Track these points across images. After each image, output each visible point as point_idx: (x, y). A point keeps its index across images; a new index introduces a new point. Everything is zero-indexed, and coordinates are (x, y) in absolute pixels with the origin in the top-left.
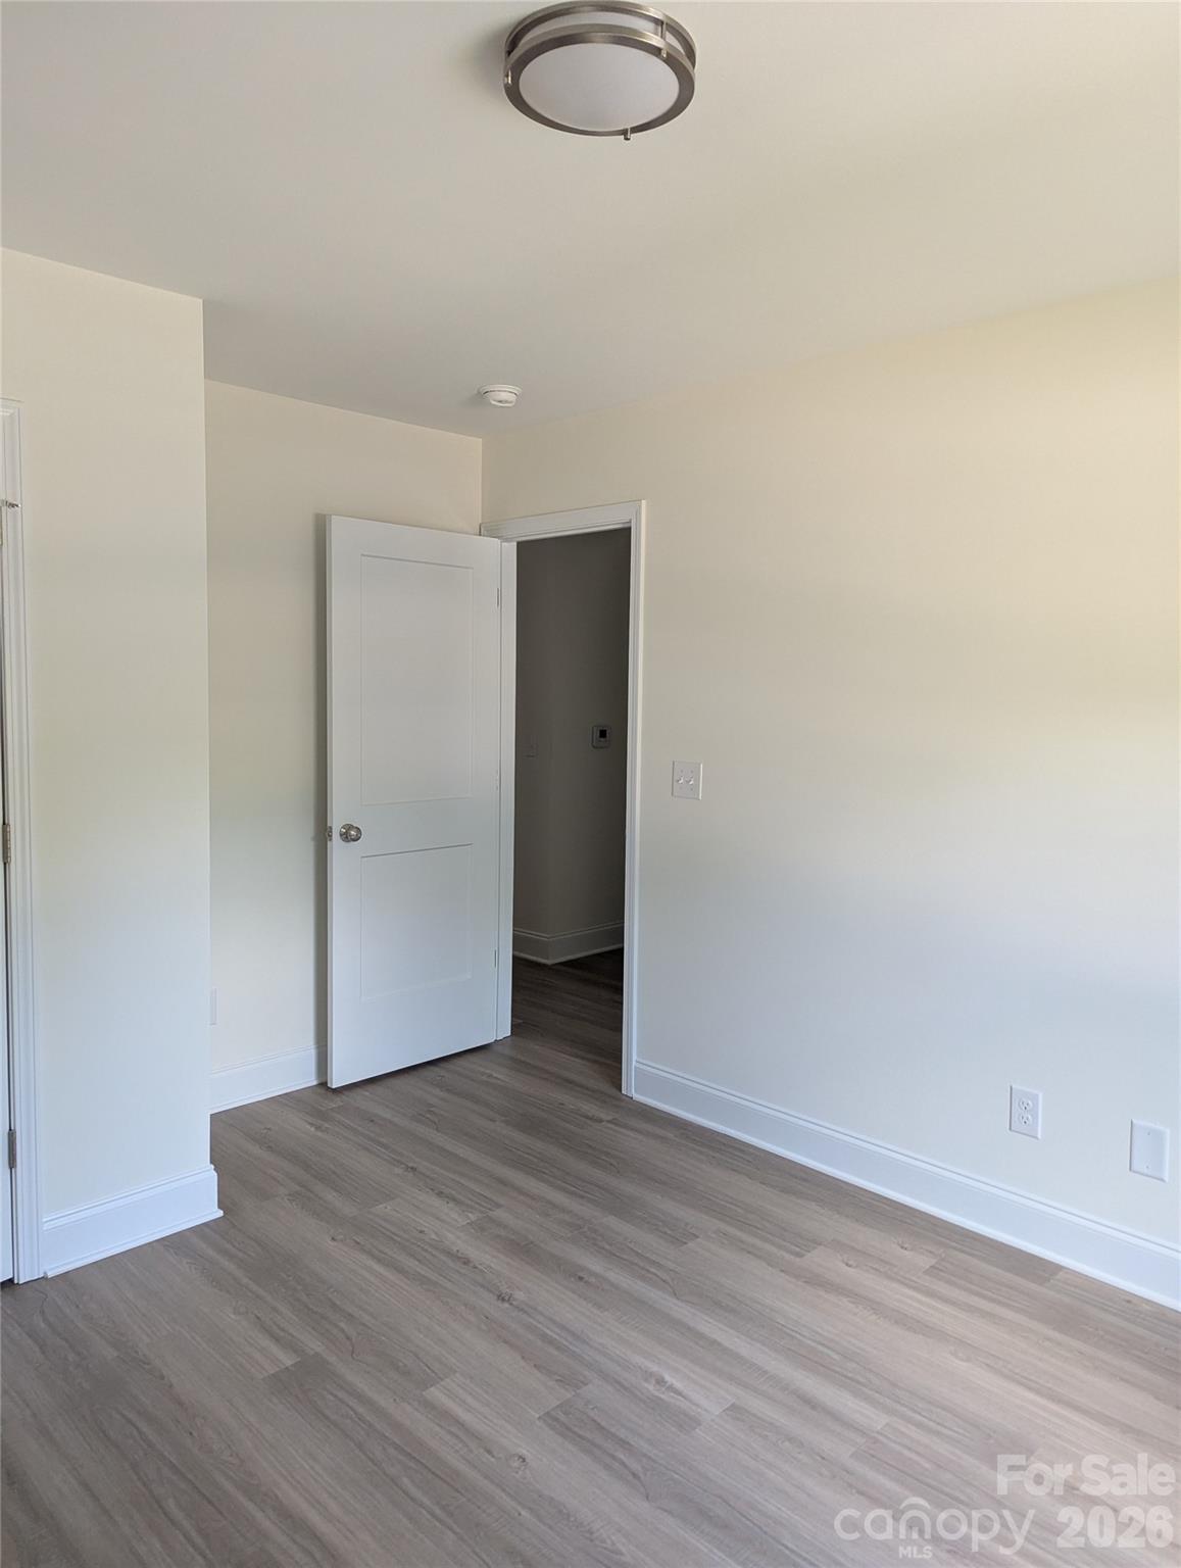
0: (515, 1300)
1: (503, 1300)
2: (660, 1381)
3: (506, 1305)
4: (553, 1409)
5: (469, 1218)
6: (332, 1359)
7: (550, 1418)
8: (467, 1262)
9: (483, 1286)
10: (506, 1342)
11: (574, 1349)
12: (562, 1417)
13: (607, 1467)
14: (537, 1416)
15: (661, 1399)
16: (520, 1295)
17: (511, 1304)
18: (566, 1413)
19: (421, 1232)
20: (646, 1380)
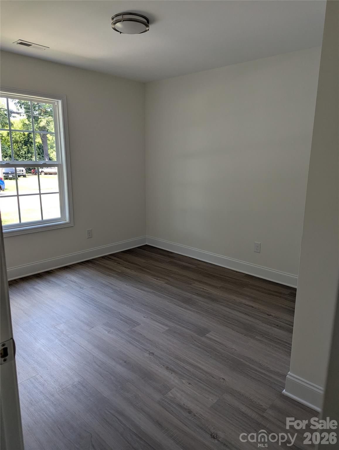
0: (148, 353)
1: (152, 353)
2: (109, 332)
3: (151, 351)
4: (137, 326)
5: (171, 393)
6: (196, 335)
7: (138, 324)
8: (167, 368)
9: (160, 358)
10: (150, 340)
11: (131, 339)
12: (135, 324)
13: (126, 316)
14: (142, 325)
15: (110, 328)
16: (147, 355)
17: (149, 352)
18: (134, 325)
19: (190, 384)
20: (113, 332)
